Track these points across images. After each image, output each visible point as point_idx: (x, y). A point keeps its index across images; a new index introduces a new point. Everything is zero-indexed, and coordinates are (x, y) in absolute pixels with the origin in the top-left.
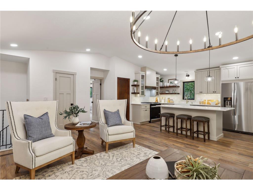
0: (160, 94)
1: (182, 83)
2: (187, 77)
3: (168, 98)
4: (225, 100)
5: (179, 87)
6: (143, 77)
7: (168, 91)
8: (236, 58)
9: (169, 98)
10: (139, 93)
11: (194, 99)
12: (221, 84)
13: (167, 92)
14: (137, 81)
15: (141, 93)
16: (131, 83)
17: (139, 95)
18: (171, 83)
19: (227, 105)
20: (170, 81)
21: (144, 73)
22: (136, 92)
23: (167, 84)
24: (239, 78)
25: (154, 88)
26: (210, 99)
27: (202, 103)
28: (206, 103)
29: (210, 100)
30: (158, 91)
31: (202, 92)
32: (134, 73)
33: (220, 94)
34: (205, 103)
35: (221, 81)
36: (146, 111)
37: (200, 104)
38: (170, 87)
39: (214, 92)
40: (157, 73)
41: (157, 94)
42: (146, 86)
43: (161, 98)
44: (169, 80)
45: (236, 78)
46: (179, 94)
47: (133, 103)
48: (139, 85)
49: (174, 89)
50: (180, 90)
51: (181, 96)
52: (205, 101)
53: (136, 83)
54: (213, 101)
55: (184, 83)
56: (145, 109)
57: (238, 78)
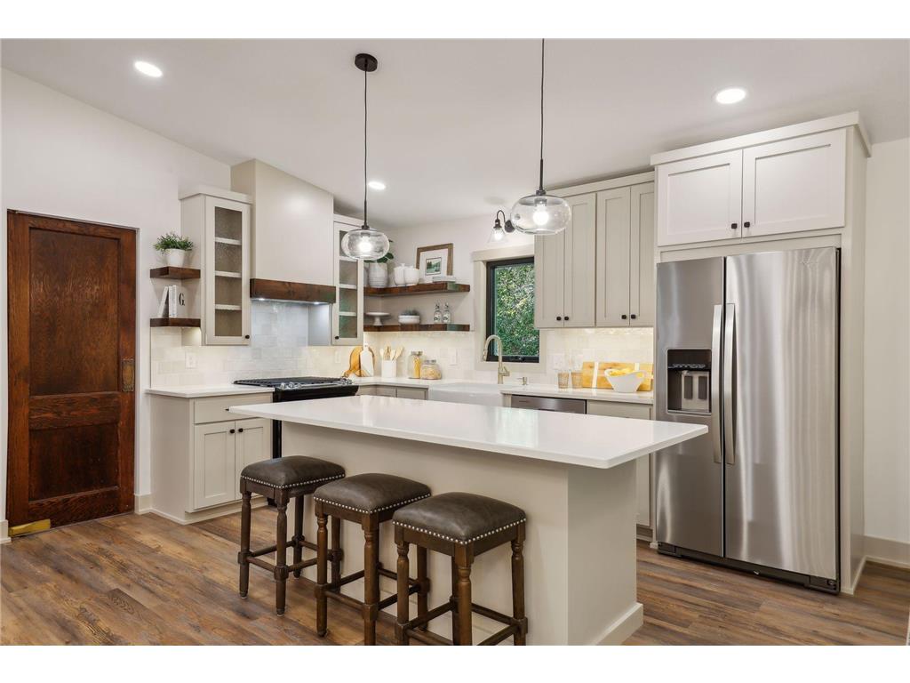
0: (367, 328)
1: (483, 270)
2: (499, 235)
3: (414, 354)
4: (676, 366)
5: (466, 288)
6: (228, 221)
7: (415, 313)
8: (731, 96)
9: (419, 354)
10: (195, 323)
11: (536, 360)
12: (655, 268)
13: (406, 319)
14: (185, 246)
15: (209, 321)
16: (147, 258)
17: (197, 333)
18: (429, 266)
19: (689, 395)
20: (425, 256)
21: (243, 197)
22: (173, 314)
23: (407, 274)
24: (753, 231)
25: (322, 294)
26: (611, 360)
27: (570, 383)
28: (594, 385)
29: (615, 365)
30: (356, 311)
31: (567, 319)
32: (175, 197)
33: (652, 329)
34: (590, 379)
35: (657, 251)
36: (238, 436)
37: (561, 385)
38: (421, 289)
39: (629, 318)
40: (341, 208)
41: (348, 328)
42: (252, 281)
43: (382, 352)
44: (420, 250)
45: (734, 226)
46: (465, 328)
47: (160, 387)
48: (196, 274)
49: (443, 299)
50: (472, 308)
51: (474, 342)
52: (586, 372)
53: (175, 259)
54: (627, 371)
55: (492, 266)
56: (231, 426)
57: (747, 225)
